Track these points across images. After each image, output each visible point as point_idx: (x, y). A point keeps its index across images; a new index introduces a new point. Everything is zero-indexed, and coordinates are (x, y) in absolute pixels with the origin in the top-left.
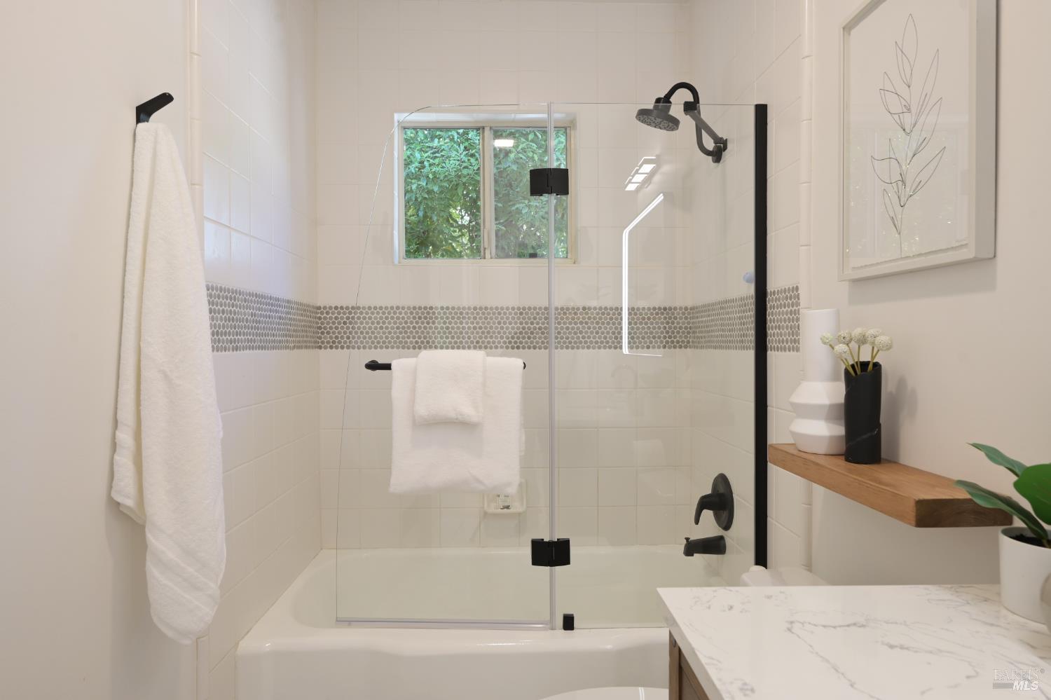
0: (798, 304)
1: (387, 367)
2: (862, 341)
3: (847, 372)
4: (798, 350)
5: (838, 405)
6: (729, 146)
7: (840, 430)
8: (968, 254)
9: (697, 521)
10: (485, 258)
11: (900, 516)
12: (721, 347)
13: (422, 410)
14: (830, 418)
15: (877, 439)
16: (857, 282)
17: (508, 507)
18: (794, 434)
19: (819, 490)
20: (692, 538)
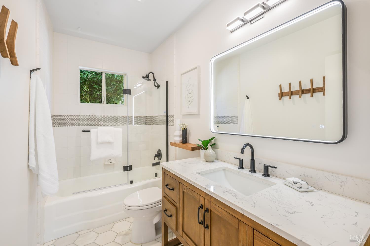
0: (174, 118)
1: (90, 131)
2: (184, 125)
3: (182, 130)
4: (174, 125)
5: (181, 135)
6: (160, 86)
7: (181, 139)
8: (197, 113)
9: (155, 159)
10: (103, 104)
11: (189, 150)
12: (159, 125)
13: (99, 140)
14: (180, 137)
15: (186, 140)
16: (183, 115)
17: (111, 163)
18: (174, 140)
19: (177, 148)
20: (154, 163)
